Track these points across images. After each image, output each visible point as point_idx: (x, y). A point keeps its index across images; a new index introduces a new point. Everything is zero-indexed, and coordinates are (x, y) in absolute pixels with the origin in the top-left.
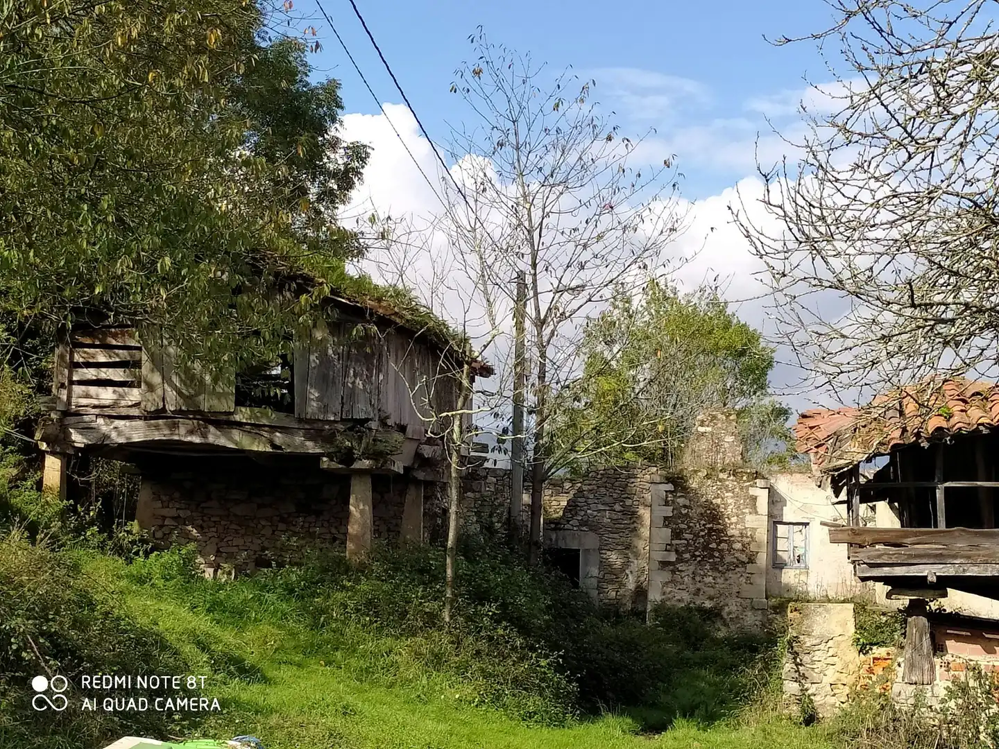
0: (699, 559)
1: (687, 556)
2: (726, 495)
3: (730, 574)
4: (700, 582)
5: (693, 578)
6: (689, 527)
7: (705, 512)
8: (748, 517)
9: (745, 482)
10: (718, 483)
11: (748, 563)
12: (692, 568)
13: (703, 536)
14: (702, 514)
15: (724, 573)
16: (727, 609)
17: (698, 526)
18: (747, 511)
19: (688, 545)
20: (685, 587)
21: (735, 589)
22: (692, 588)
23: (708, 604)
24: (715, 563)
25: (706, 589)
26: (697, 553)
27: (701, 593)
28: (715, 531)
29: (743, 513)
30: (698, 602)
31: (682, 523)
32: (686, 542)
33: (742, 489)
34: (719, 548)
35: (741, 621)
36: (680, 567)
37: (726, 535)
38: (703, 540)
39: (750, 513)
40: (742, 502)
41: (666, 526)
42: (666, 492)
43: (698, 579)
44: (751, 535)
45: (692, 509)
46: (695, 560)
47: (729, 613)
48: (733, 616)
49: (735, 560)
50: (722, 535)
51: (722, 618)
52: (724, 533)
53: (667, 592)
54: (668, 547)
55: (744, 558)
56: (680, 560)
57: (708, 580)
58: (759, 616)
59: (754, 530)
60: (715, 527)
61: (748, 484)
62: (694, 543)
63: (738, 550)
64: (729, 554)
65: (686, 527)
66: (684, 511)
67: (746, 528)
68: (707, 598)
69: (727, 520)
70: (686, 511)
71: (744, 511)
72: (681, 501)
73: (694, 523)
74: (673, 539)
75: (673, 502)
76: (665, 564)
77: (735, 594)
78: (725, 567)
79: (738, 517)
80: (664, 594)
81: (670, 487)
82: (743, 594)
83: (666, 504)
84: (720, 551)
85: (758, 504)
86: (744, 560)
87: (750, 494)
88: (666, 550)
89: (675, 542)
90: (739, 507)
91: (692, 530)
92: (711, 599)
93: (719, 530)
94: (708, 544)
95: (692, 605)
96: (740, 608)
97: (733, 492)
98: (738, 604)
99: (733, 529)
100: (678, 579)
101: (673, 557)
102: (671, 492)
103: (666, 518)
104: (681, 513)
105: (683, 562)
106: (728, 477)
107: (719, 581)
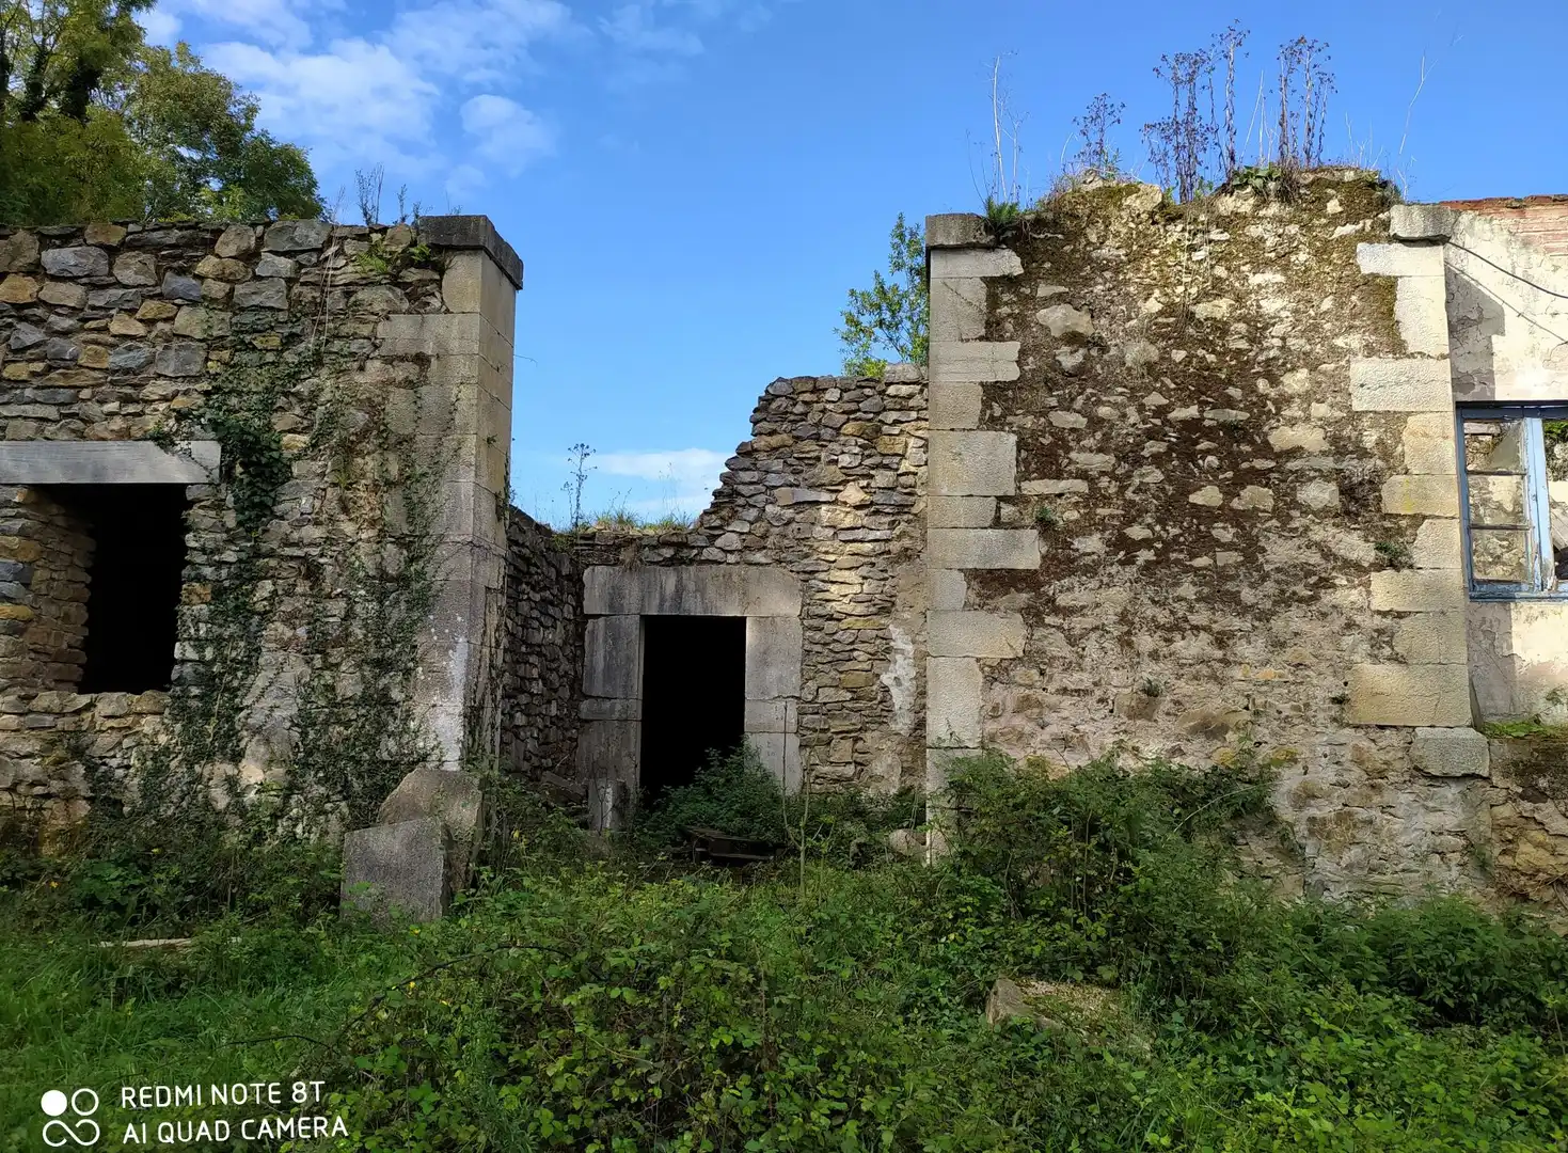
0: (1145, 556)
1: (1092, 544)
2: (1256, 280)
3: (1293, 620)
4: (1154, 655)
5: (1125, 642)
6: (1095, 423)
7: (1165, 357)
8: (1362, 369)
9: (1335, 220)
10: (1215, 235)
11: (1378, 567)
12: (1117, 597)
13: (1157, 460)
14: (1150, 366)
15: (1265, 617)
17: (1133, 417)
18: (1354, 341)
19: (1095, 497)
20: (1085, 679)
21: (1323, 687)
22: (1121, 684)
23: (1197, 760)
24: (1223, 575)
25: (1184, 687)
26: (1137, 532)
27: (1166, 703)
28: (1209, 433)
29: (1336, 353)
30: (1153, 747)
31: (1066, 405)
32: (1082, 486)
33: (1322, 252)
34: (1236, 504)
35: (1365, 835)
37: (1265, 450)
38: (1158, 476)
39: (1370, 351)
40: (1327, 304)
41: (992, 423)
42: (990, 282)
43: (1145, 642)
44: (1380, 443)
45: (1104, 349)
46: (1129, 561)
47: (1306, 796)
48: (1324, 810)
49: (1315, 558)
50: (1246, 448)
51: (1272, 820)
52: (1252, 442)
53: (1011, 705)
54: (1007, 511)
55: (1355, 545)
56: (1062, 562)
57: (1191, 647)
58: (1449, 812)
59: (1393, 420)
60: (1211, 417)
61: (1349, 229)
62: (1122, 489)
63: (1324, 513)
64: (1286, 530)
65: (1081, 422)
66: (1069, 359)
67: (1354, 417)
68: (1194, 731)
69: (1262, 385)
70: (1079, 357)
71: (1340, 342)
72: (1056, 318)
73: (1115, 405)
74: (1023, 477)
75: (1022, 323)
76: (992, 583)
77: (1323, 713)
78: (1270, 587)
79: (1313, 369)
80: (995, 713)
81: (1008, 262)
82: (1366, 712)
83: (993, 331)
84: (1237, 518)
85: (1401, 310)
86: (1353, 556)
87: (1365, 271)
88: (997, 523)
89: (1035, 487)
90: (1316, 327)
91: (1107, 437)
92: (1211, 730)
93: (1231, 429)
94: (1185, 491)
95: (1126, 762)
96: (1355, 775)
97: (1285, 269)
98: (1347, 755)
99: (1292, 422)
100: (1057, 646)
101: (1028, 553)
102: (1009, 281)
103: (993, 391)
104: (1056, 366)
105: (1072, 573)
106: (1257, 207)
107: (1244, 650)
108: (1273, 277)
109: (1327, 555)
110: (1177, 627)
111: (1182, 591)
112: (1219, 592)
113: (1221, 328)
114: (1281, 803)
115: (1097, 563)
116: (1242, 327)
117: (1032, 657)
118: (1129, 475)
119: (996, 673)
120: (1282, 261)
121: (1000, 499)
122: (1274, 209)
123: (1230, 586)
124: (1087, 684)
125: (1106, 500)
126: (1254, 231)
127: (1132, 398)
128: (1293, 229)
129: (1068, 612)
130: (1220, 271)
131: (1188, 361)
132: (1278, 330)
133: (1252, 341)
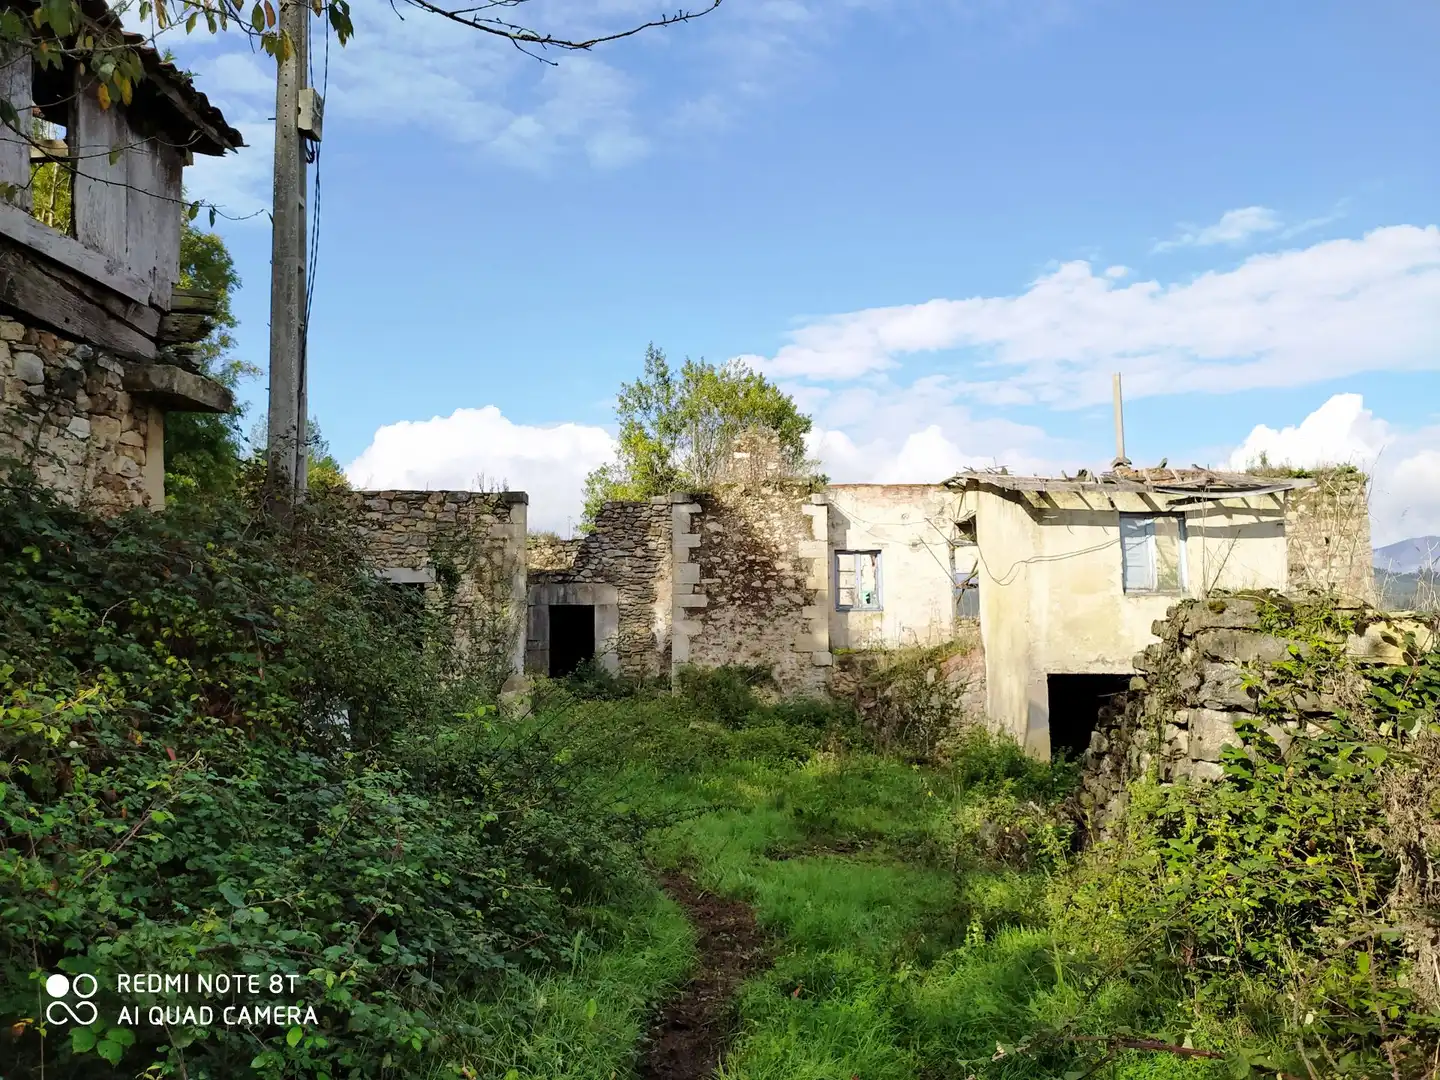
0: (738, 602)
1: (722, 599)
2: (772, 515)
3: (781, 621)
4: (740, 633)
5: (732, 629)
6: (724, 561)
7: (745, 539)
8: (802, 544)
9: (796, 497)
10: (761, 501)
11: (804, 605)
12: (730, 615)
13: (742, 572)
14: (740, 542)
15: (773, 620)
16: (778, 669)
17: (736, 559)
18: (800, 536)
19: (723, 584)
20: (721, 641)
21: (789, 641)
22: (732, 641)
23: (752, 664)
24: (761, 608)
25: (749, 643)
26: (736, 595)
27: (743, 647)
28: (758, 564)
29: (795, 539)
30: (739, 661)
31: (715, 555)
32: (719, 581)
33: (792, 507)
34: (765, 586)
35: (798, 684)
36: (714, 614)
37: (774, 570)
38: (743, 577)
39: (805, 539)
40: (792, 524)
41: (692, 560)
42: (692, 514)
43: (738, 629)
44: (807, 567)
45: (727, 537)
46: (734, 604)
47: (782, 673)
48: (787, 677)
49: (787, 602)
50: (768, 569)
51: (772, 680)
52: (770, 567)
53: (698, 649)
54: (696, 588)
55: (798, 599)
56: (713, 605)
57: (752, 630)
58: (822, 675)
59: (810, 560)
60: (759, 559)
61: (800, 500)
62: (732, 582)
63: (790, 589)
64: (779, 594)
65: (720, 560)
66: (716, 540)
67: (798, 559)
68: (751, 655)
69: (773, 549)
70: (719, 540)
71: (796, 536)
72: (712, 527)
73: (730, 555)
74: (702, 578)
75: (702, 528)
76: (692, 611)
77: (788, 648)
78: (774, 611)
79: (788, 544)
80: (693, 651)
81: (697, 509)
82: (799, 647)
83: (692, 531)
84: (766, 591)
85: (814, 526)
86: (799, 602)
87: (803, 514)
88: (693, 593)
89: (705, 581)
90: (789, 531)
91: (727, 565)
93: (763, 562)
94: (751, 582)
95: (731, 665)
96: (796, 666)
97: (780, 512)
98: (794, 660)
99: (782, 561)
100: (711, 630)
101: (703, 602)
102: (698, 515)
103: (692, 550)
104: (712, 542)
105: (716, 608)
106: (772, 492)
107: (766, 630)
108: (777, 515)
109: (791, 601)
110: (747, 624)
111: (748, 613)
112: (760, 614)
113: (762, 531)
114: (775, 675)
115: (724, 605)
116: (768, 531)
117: (704, 634)
118: (734, 577)
119: (693, 639)
120: (779, 510)
121: (695, 585)
122: (778, 493)
125: (727, 585)
126: (772, 500)
127: (735, 553)
128: (782, 500)
129: (715, 620)
130: (761, 513)
131: (752, 541)
132: (779, 532)
133: (771, 535)
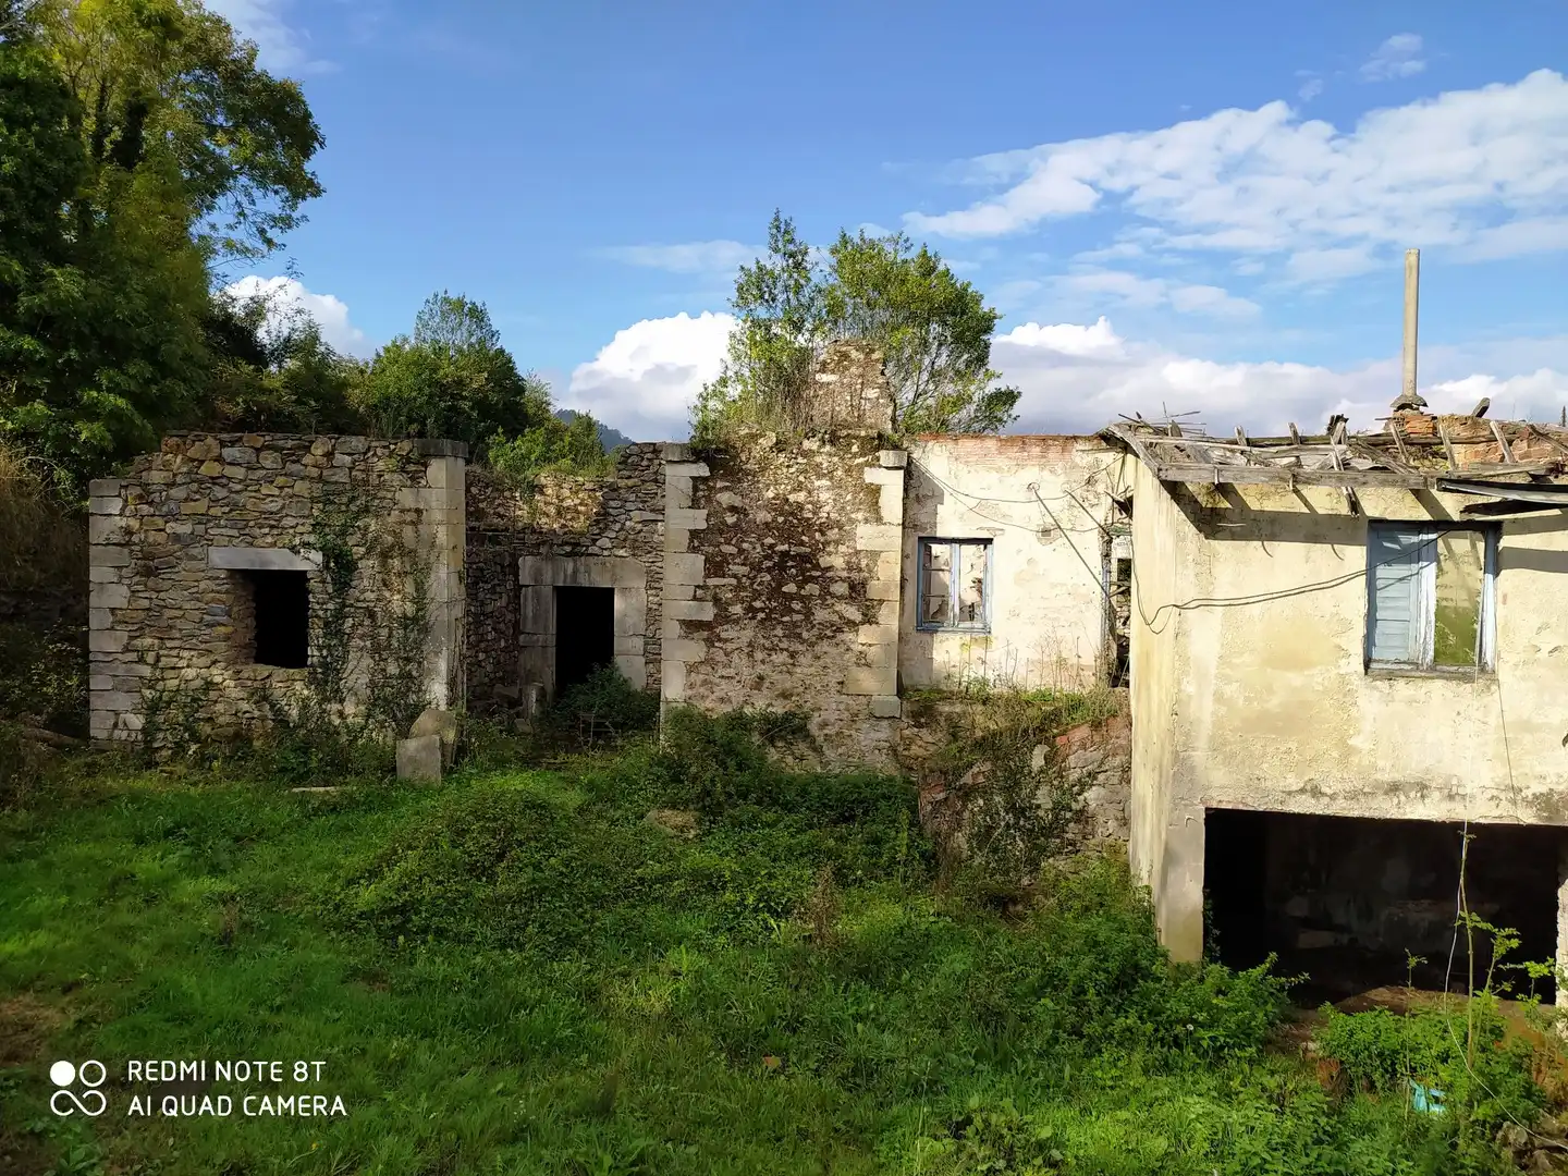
0: (761, 615)
1: (737, 609)
2: (817, 483)
3: (824, 646)
4: (763, 662)
5: (751, 655)
6: (741, 551)
7: (774, 520)
8: (862, 529)
9: (855, 456)
10: (800, 460)
11: (863, 623)
12: (747, 635)
13: (769, 570)
14: (767, 524)
15: (812, 645)
16: (816, 719)
17: (759, 549)
18: (860, 516)
19: (739, 587)
20: (732, 672)
21: (835, 677)
22: (748, 674)
23: (779, 709)
24: (795, 625)
25: (776, 677)
26: (758, 604)
27: (767, 684)
28: (793, 558)
29: (851, 521)
30: (760, 704)
31: (728, 542)
32: (734, 581)
33: (848, 471)
34: (803, 592)
35: (848, 742)
36: (727, 632)
37: (817, 566)
38: (769, 578)
39: (866, 521)
40: (849, 497)
41: (693, 549)
42: (694, 479)
43: (759, 655)
44: (867, 565)
45: (746, 515)
46: (754, 618)
47: (823, 724)
48: (831, 731)
49: (835, 618)
50: (809, 566)
51: (808, 734)
52: (811, 563)
53: (698, 683)
54: (699, 592)
55: (853, 613)
56: (723, 617)
57: (779, 658)
58: (883, 732)
59: (874, 555)
60: (794, 550)
61: (861, 460)
62: (752, 584)
63: (840, 598)
64: (824, 605)
65: (734, 550)
66: (731, 519)
67: (857, 552)
68: (778, 696)
69: (817, 535)
70: (734, 519)
71: (853, 516)
72: (725, 498)
73: (751, 543)
74: (707, 576)
75: (709, 499)
76: (692, 626)
77: (834, 687)
78: (815, 631)
79: (840, 529)
80: (691, 686)
81: (703, 470)
82: (852, 688)
83: (695, 504)
84: (802, 599)
85: (882, 502)
86: (852, 618)
87: (867, 481)
88: (695, 598)
89: (712, 582)
90: (843, 508)
91: (746, 558)
92: (785, 695)
93: (803, 556)
94: (780, 585)
95: (748, 710)
96: (845, 715)
97: (831, 479)
98: (842, 707)
99: (829, 554)
100: (720, 656)
101: (708, 613)
102: (705, 480)
103: (694, 534)
104: (724, 523)
105: (727, 623)
106: (820, 447)
107: (802, 659)
108: (825, 482)
109: (841, 617)
110: (773, 649)
111: (776, 632)
112: (793, 633)
113: (800, 507)
114: (813, 727)
115: (739, 618)
116: (810, 506)
117: (709, 661)
118: (755, 577)
119: (691, 668)
120: (830, 474)
121: (698, 587)
122: (828, 448)
123: (798, 631)
124: (733, 674)
125: (744, 589)
126: (818, 459)
127: (759, 540)
128: (836, 459)
129: (726, 641)
130: (801, 478)
131: (785, 522)
132: (827, 509)
133: (814, 513)
